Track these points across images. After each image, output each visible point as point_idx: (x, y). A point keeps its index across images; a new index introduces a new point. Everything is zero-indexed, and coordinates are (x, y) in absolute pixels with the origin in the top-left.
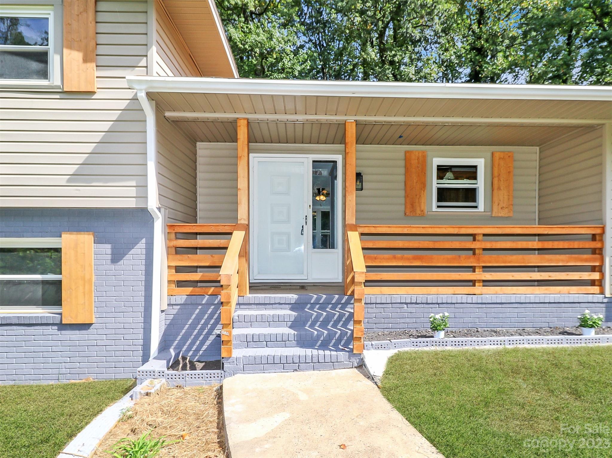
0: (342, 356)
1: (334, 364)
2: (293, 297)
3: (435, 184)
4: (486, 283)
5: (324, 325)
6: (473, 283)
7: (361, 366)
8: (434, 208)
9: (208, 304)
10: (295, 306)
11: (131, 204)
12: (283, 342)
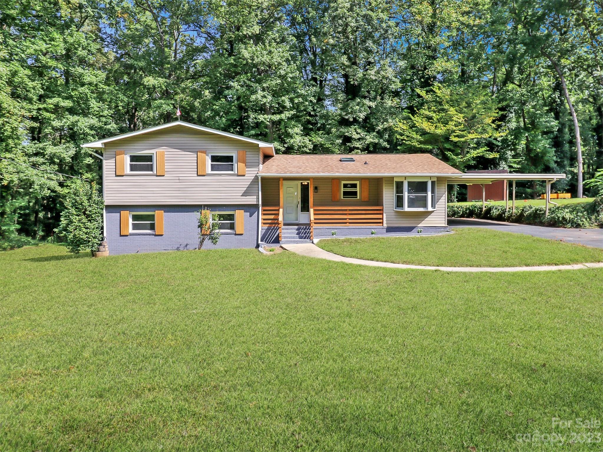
0: (308, 240)
1: (306, 242)
2: (296, 227)
3: (342, 190)
4: (350, 223)
5: (305, 234)
6: (346, 223)
7: (313, 243)
8: (342, 198)
9: (273, 229)
10: (298, 229)
11: (255, 203)
12: (294, 238)
